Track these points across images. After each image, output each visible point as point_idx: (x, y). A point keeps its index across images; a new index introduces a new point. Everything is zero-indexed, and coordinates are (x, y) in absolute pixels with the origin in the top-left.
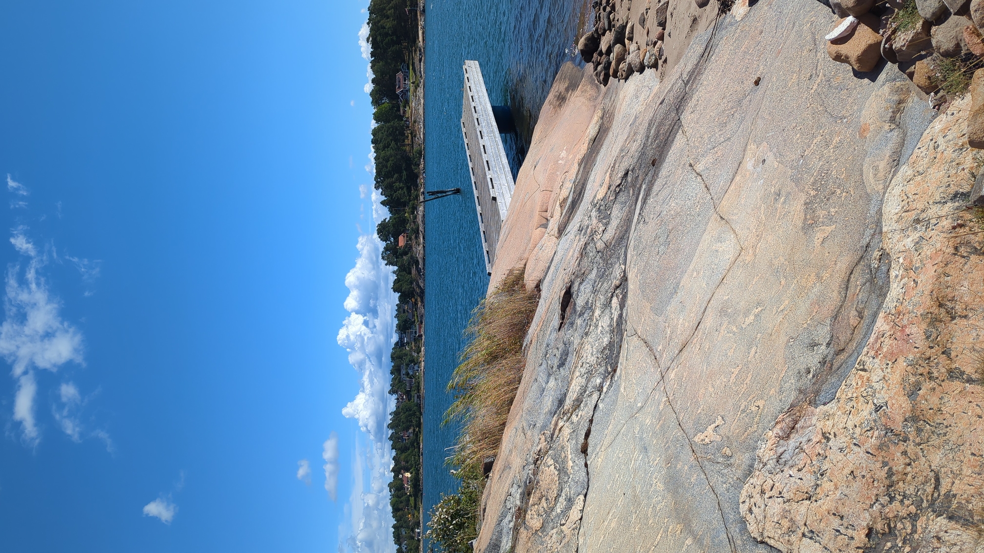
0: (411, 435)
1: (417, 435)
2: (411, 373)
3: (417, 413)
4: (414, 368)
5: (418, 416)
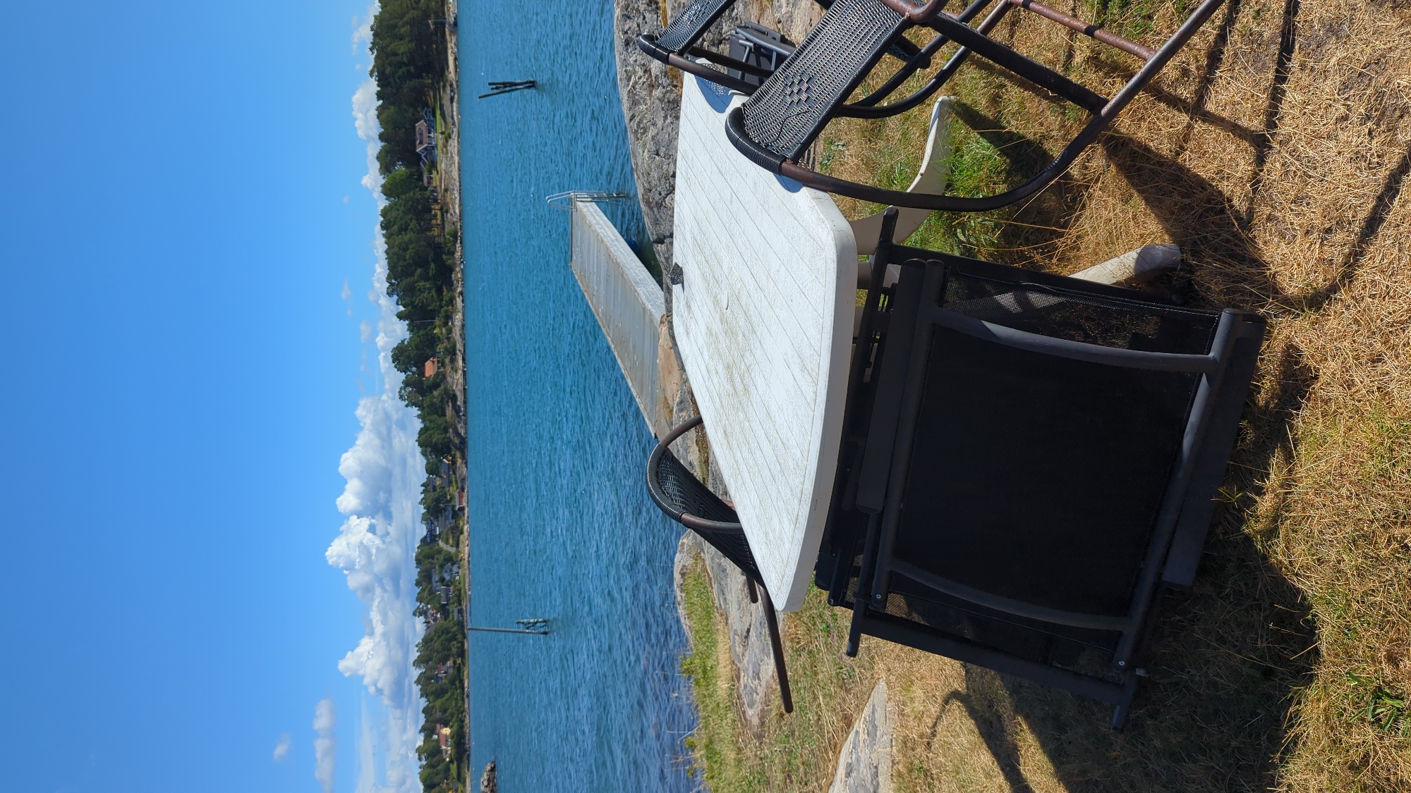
0: (451, 671)
1: (459, 669)
2: (447, 577)
3: (459, 636)
4: (451, 570)
5: (460, 640)
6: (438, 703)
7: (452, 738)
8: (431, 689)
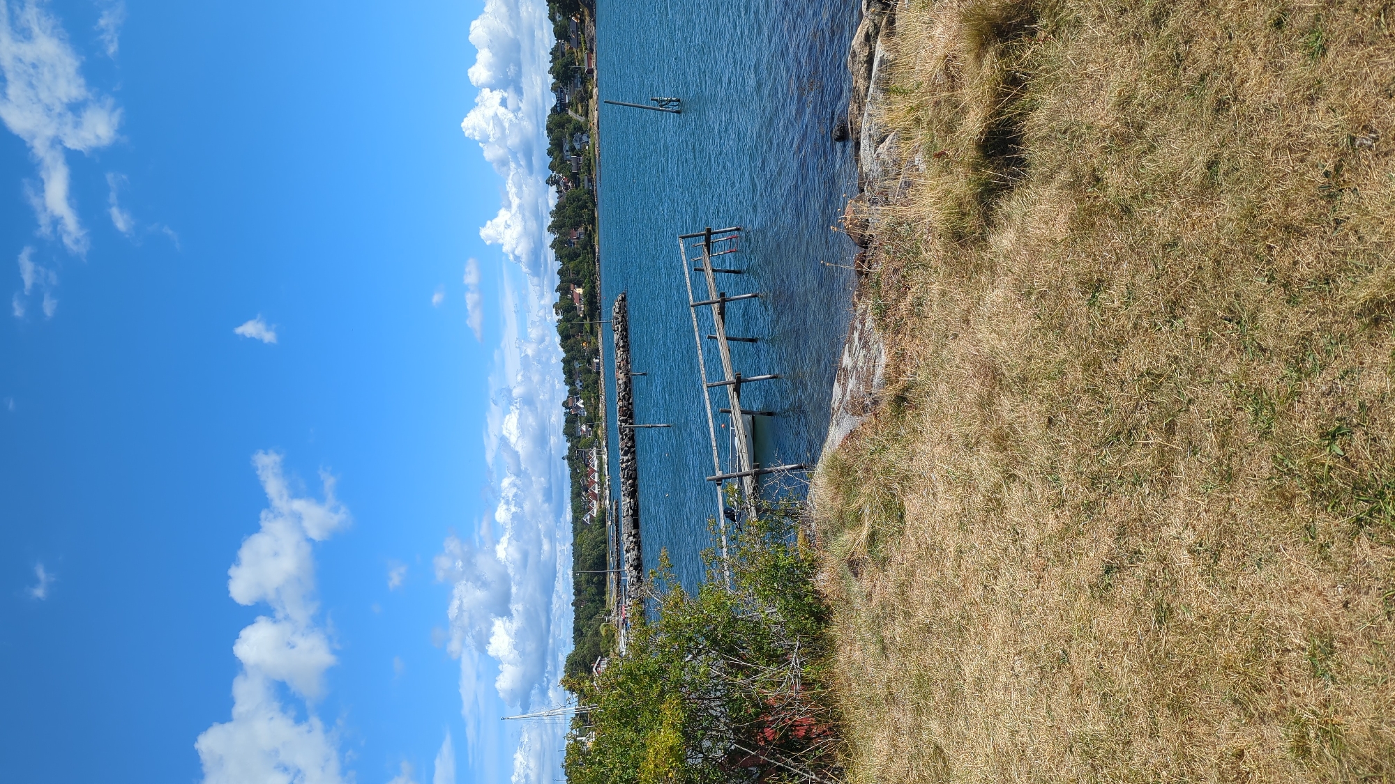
0: (582, 237)
1: (590, 236)
2: (578, 147)
3: (590, 204)
4: (581, 139)
5: (590, 208)
6: (571, 265)
7: (585, 296)
8: (565, 252)
